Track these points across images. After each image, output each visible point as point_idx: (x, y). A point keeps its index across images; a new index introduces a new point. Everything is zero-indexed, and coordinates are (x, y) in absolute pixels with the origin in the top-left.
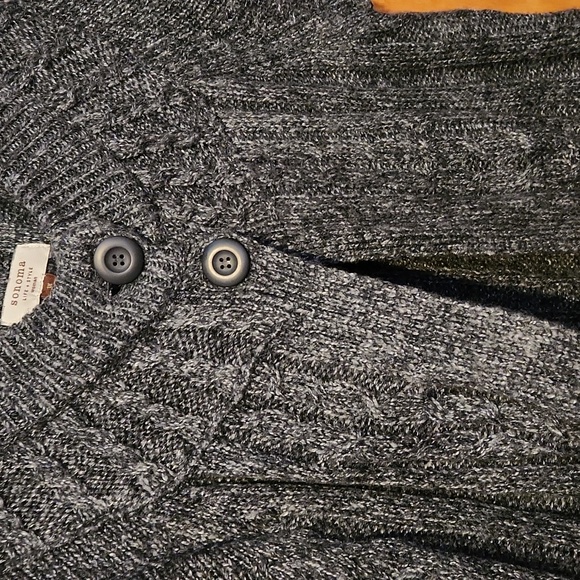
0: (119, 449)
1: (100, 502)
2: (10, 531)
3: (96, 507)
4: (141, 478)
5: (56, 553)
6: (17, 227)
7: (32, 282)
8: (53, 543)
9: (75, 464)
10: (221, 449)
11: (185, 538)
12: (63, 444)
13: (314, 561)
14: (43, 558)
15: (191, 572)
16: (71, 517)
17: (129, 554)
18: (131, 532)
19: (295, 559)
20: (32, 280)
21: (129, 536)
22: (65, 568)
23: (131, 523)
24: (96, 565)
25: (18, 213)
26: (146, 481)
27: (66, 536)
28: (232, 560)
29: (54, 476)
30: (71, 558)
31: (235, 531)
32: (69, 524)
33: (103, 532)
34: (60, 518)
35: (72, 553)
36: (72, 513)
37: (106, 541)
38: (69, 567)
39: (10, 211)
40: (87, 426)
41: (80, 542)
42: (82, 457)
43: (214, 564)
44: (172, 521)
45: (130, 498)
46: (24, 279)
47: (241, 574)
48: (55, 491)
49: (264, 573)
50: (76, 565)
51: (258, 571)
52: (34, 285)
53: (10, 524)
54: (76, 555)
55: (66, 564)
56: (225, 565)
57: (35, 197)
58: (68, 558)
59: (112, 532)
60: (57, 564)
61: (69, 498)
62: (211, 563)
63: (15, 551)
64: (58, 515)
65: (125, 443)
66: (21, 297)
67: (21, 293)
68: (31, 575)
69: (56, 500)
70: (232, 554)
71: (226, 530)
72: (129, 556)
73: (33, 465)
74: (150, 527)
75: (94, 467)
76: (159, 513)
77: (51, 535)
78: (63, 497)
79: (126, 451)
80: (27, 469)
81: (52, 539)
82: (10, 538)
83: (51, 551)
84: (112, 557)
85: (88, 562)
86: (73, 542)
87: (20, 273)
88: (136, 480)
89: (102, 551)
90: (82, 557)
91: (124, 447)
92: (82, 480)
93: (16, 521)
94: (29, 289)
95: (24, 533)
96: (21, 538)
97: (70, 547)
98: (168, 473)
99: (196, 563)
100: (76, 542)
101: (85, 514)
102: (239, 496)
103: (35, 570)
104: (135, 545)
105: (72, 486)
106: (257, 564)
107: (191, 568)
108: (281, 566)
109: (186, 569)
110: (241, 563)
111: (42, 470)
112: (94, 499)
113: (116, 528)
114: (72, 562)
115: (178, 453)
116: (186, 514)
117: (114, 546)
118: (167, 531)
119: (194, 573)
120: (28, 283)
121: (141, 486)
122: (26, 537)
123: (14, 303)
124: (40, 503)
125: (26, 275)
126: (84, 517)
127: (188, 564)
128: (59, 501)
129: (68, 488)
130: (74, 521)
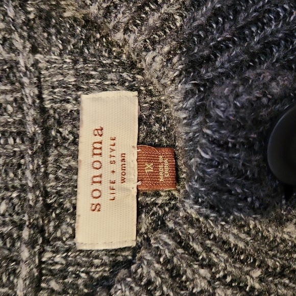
6: (75, 62)
7: (119, 163)
20: (118, 159)
25: (73, 36)
39: (58, 32)
46: (105, 159)
52: (123, 169)
57: (133, 18)
66: (106, 195)
67: (105, 187)
87: (97, 150)
94: (117, 177)
120: (113, 167)
123: (96, 208)
125: (106, 151)
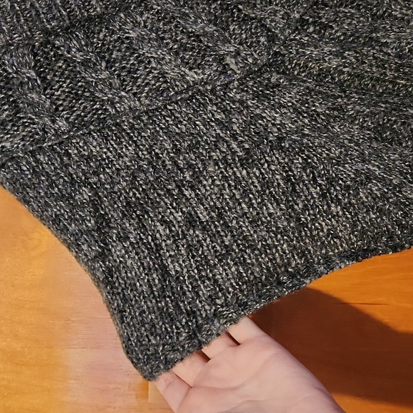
0: (211, 29)
1: (191, 73)
2: (110, 90)
3: (188, 78)
4: (228, 58)
5: (151, 114)
8: (149, 105)
9: (170, 39)
10: (300, 39)
11: (262, 118)
12: (159, 21)
13: (374, 166)
14: (139, 118)
15: (266, 165)
16: (165, 85)
17: (213, 124)
18: (216, 104)
19: (357, 162)
21: (215, 108)
22: (158, 129)
23: (217, 97)
24: (184, 131)
26: (233, 60)
27: (159, 101)
28: (302, 157)
29: (152, 47)
30: (164, 121)
31: (306, 121)
32: (163, 91)
33: (192, 102)
34: (154, 85)
35: (164, 116)
36: (166, 82)
37: (194, 109)
38: (161, 128)
40: (181, 6)
41: (171, 108)
42: (176, 34)
43: (286, 160)
44: (253, 99)
45: (218, 73)
47: (308, 171)
48: (152, 60)
49: (328, 171)
50: (167, 128)
51: (324, 169)
53: (111, 84)
54: (168, 119)
55: (159, 125)
56: (295, 161)
58: (161, 120)
59: (200, 103)
60: (151, 124)
61: (164, 67)
62: (284, 159)
63: (115, 108)
64: (153, 82)
65: (216, 25)
68: (129, 131)
69: (152, 67)
70: (303, 152)
71: (299, 119)
72: (212, 126)
73: (133, 35)
74: (234, 102)
75: (187, 43)
76: (243, 90)
77: (146, 97)
78: (159, 66)
79: (217, 31)
80: (127, 38)
81: (147, 102)
82: (110, 96)
83: (146, 113)
84: (198, 125)
85: (177, 127)
86: (165, 107)
88: (223, 59)
89: (190, 119)
90: (173, 120)
91: (215, 28)
92: (177, 53)
93: (116, 82)
95: (123, 93)
96: (121, 97)
97: (163, 110)
98: (253, 55)
99: (271, 157)
100: (168, 107)
101: (177, 83)
102: (313, 90)
103: (132, 127)
104: (218, 117)
105: (168, 57)
106: (323, 163)
107: (267, 161)
108: (344, 167)
109: (262, 161)
110: (309, 161)
111: (141, 39)
112: (187, 71)
113: (204, 99)
114: (164, 124)
115: (262, 39)
116: (266, 96)
117: (200, 115)
118: (248, 107)
119: (269, 166)
121: (227, 64)
122: (125, 97)
124: (138, 70)
126: (177, 86)
127: (265, 157)
128: (156, 69)
129: (163, 59)
130: (168, 89)
